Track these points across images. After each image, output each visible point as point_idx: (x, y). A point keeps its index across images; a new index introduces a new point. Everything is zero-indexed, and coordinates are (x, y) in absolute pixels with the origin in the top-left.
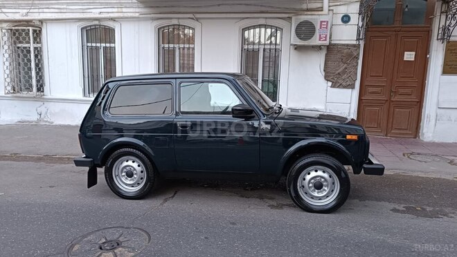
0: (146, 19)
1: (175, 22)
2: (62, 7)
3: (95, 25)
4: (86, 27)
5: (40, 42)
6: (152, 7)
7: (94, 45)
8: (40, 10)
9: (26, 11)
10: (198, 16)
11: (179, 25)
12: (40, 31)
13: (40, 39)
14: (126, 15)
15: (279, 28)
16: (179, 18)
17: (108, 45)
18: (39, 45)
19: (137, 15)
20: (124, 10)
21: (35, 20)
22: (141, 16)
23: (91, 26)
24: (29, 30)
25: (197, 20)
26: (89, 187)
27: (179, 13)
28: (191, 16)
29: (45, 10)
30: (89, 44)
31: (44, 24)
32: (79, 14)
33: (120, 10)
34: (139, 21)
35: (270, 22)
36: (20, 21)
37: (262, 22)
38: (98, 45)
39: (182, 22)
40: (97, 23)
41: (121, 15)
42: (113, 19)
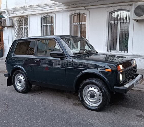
0: (65, 11)
1: (77, 11)
2: (34, 9)
3: (46, 16)
4: (43, 17)
5: (27, 25)
6: (68, 5)
7: (46, 25)
8: (27, 11)
9: (22, 12)
10: (87, 8)
11: (80, 13)
12: (27, 20)
13: (27, 23)
14: (57, 10)
15: (128, 10)
16: (79, 10)
17: (51, 24)
18: (27, 26)
19: (61, 10)
20: (57, 8)
21: (25, 15)
22: (63, 10)
23: (45, 16)
24: (22, 20)
25: (87, 9)
26: (8, 86)
27: (80, 7)
28: (83, 8)
29: (29, 11)
30: (44, 25)
31: (29, 17)
32: (40, 11)
33: (55, 8)
34: (63, 12)
35: (123, 8)
36: (20, 16)
37: (119, 8)
38: (47, 24)
39: (81, 11)
40: (46, 15)
41: (55, 10)
42: (52, 13)
